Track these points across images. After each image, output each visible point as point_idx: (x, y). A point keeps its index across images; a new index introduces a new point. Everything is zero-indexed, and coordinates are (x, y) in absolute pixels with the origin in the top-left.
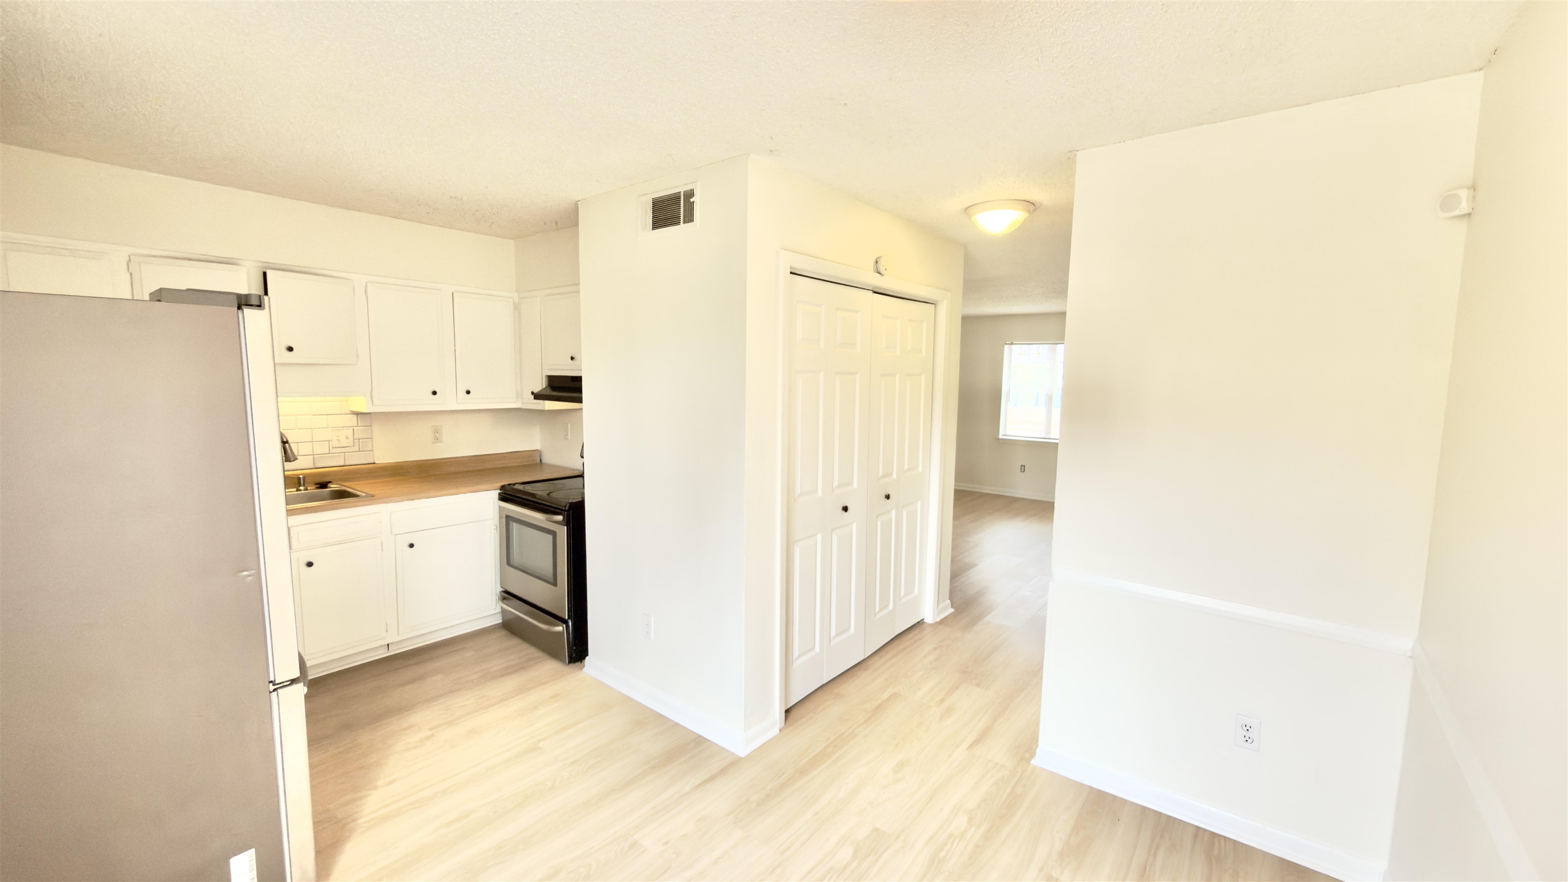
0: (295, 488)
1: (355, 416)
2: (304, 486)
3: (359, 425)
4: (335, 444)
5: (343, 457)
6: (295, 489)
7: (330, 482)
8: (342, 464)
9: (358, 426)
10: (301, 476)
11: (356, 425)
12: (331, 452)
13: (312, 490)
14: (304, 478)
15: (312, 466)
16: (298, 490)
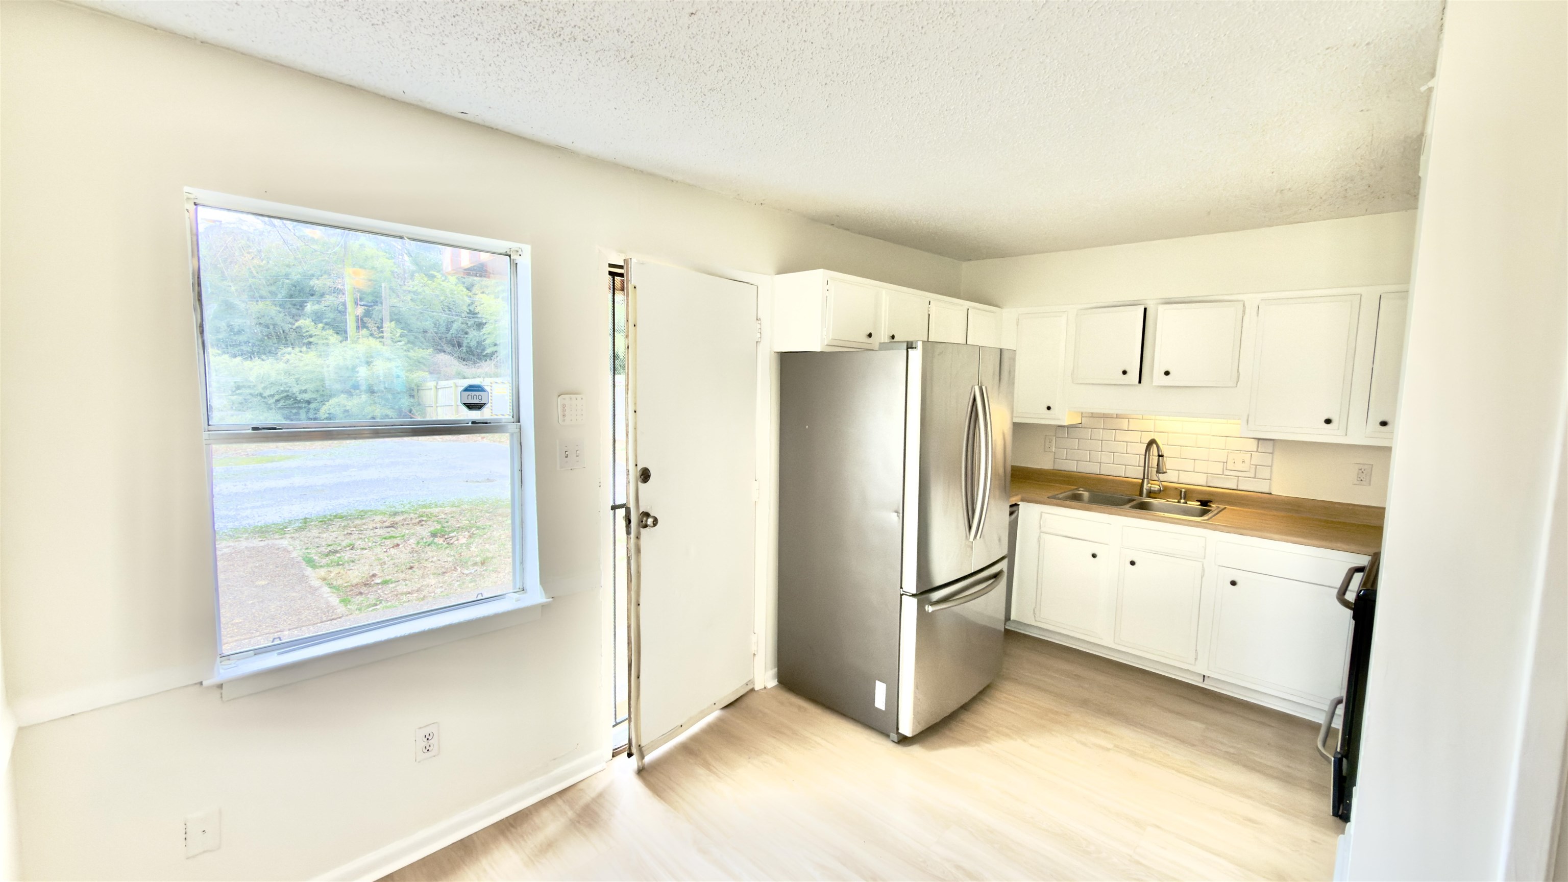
0: (1176, 499)
1: (1257, 441)
2: (1184, 499)
3: (1259, 451)
4: (1230, 466)
5: (1236, 481)
6: (1177, 501)
7: (1211, 502)
8: (1235, 487)
9: (1257, 451)
10: (1183, 490)
11: (1255, 450)
12: (1225, 473)
13: (1195, 504)
14: (1185, 492)
15: (1204, 484)
16: (1179, 502)
